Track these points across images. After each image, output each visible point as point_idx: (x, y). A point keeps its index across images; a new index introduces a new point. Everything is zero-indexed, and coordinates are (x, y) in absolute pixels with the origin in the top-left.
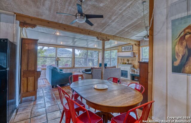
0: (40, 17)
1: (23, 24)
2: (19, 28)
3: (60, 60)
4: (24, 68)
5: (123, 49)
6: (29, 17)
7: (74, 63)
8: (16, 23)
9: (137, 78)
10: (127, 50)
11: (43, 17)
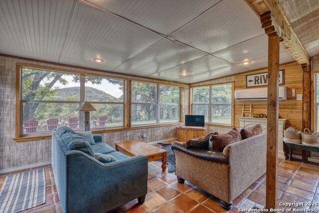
3: (95, 110)
5: (250, 81)
7: (130, 117)
9: (301, 153)
10: (260, 85)
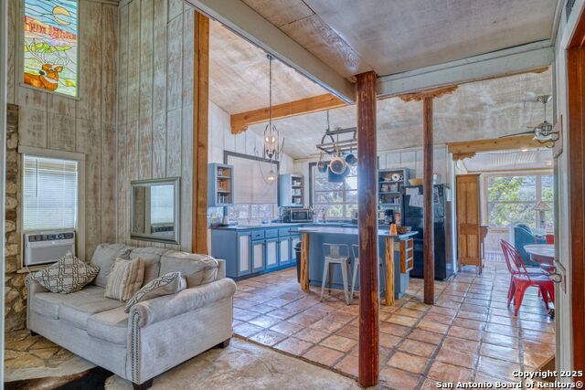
0: (480, 139)
1: (458, 156)
2: (453, 162)
4: (462, 220)
6: (464, 143)
8: (449, 157)
11: (486, 137)
